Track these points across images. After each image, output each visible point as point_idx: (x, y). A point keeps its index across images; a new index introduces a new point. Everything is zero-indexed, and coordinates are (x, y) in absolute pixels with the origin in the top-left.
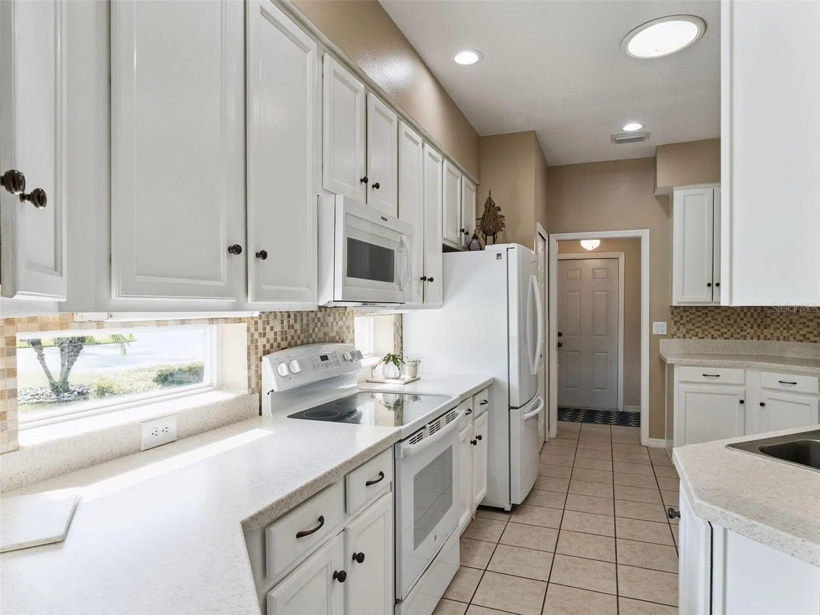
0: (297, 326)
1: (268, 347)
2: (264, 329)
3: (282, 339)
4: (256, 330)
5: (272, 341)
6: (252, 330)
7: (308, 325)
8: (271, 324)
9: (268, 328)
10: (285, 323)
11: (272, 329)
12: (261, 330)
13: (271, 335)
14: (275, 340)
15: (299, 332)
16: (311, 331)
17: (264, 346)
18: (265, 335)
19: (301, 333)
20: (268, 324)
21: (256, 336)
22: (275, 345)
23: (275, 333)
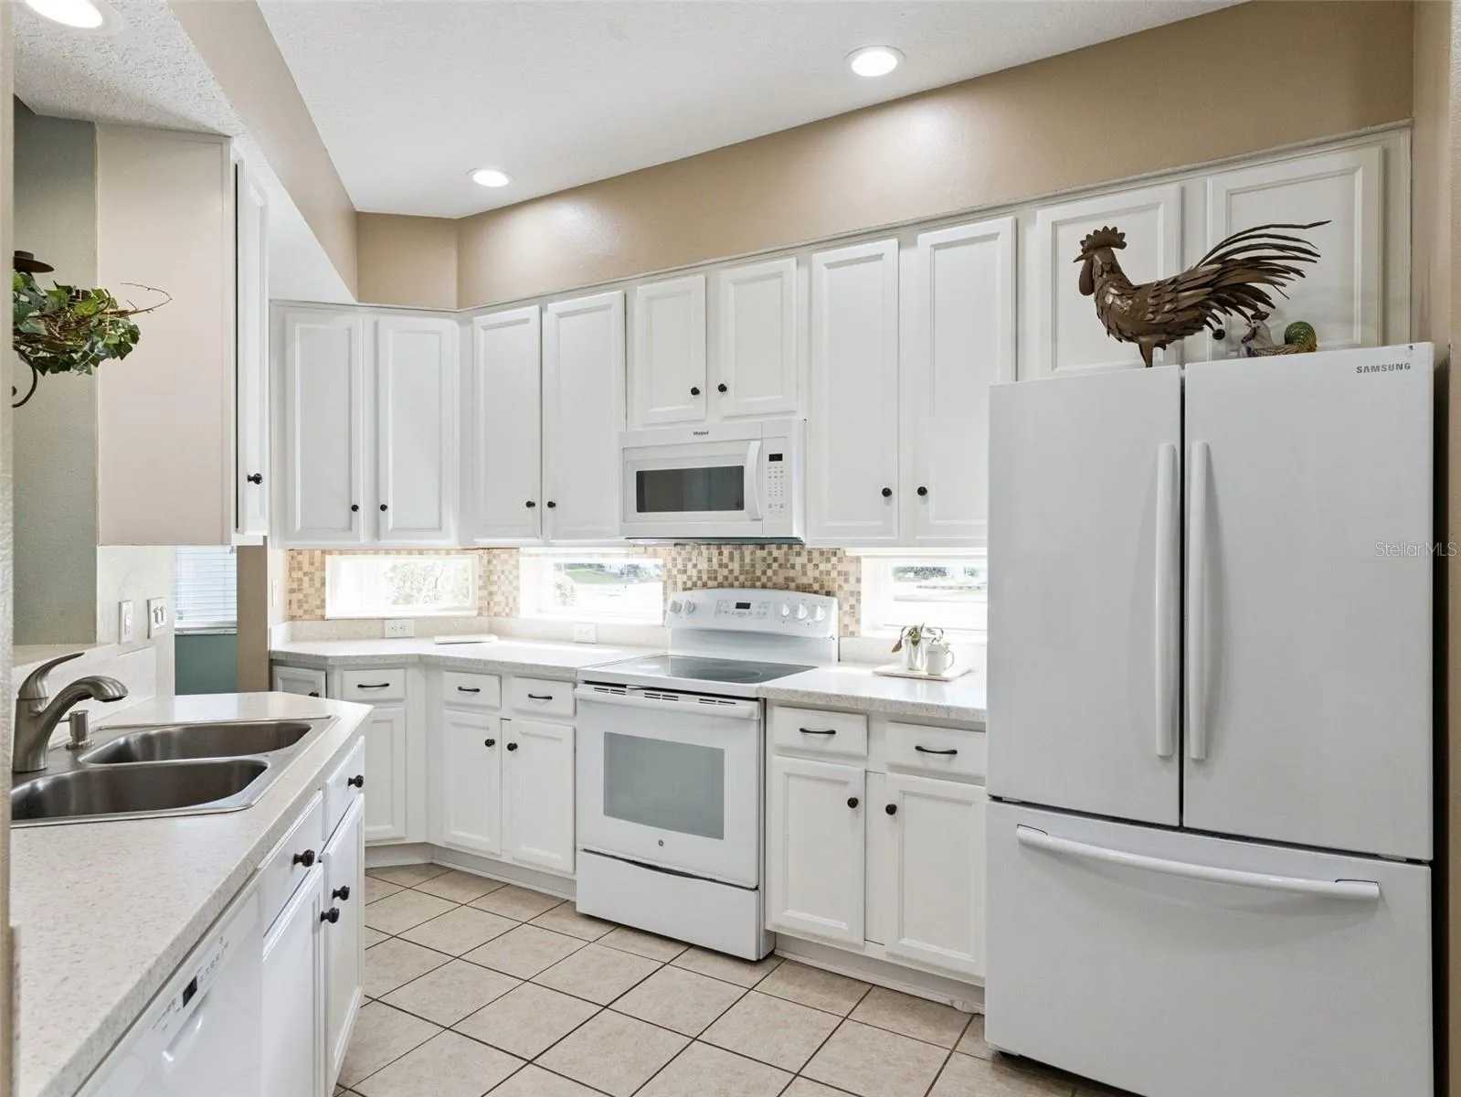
0: (736, 566)
1: (689, 584)
2: (685, 566)
3: (709, 578)
4: (675, 566)
5: (695, 579)
6: (670, 565)
7: (753, 566)
8: (694, 561)
9: (690, 565)
10: (715, 561)
11: (695, 566)
12: (680, 566)
13: (694, 573)
14: (700, 578)
15: (736, 573)
16: (758, 573)
17: (685, 583)
18: (685, 572)
19: (741, 574)
20: (690, 560)
21: (675, 572)
22: (699, 583)
23: (700, 572)
